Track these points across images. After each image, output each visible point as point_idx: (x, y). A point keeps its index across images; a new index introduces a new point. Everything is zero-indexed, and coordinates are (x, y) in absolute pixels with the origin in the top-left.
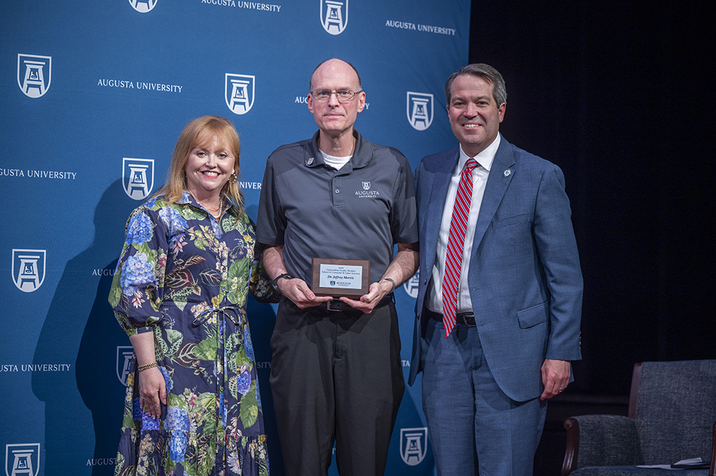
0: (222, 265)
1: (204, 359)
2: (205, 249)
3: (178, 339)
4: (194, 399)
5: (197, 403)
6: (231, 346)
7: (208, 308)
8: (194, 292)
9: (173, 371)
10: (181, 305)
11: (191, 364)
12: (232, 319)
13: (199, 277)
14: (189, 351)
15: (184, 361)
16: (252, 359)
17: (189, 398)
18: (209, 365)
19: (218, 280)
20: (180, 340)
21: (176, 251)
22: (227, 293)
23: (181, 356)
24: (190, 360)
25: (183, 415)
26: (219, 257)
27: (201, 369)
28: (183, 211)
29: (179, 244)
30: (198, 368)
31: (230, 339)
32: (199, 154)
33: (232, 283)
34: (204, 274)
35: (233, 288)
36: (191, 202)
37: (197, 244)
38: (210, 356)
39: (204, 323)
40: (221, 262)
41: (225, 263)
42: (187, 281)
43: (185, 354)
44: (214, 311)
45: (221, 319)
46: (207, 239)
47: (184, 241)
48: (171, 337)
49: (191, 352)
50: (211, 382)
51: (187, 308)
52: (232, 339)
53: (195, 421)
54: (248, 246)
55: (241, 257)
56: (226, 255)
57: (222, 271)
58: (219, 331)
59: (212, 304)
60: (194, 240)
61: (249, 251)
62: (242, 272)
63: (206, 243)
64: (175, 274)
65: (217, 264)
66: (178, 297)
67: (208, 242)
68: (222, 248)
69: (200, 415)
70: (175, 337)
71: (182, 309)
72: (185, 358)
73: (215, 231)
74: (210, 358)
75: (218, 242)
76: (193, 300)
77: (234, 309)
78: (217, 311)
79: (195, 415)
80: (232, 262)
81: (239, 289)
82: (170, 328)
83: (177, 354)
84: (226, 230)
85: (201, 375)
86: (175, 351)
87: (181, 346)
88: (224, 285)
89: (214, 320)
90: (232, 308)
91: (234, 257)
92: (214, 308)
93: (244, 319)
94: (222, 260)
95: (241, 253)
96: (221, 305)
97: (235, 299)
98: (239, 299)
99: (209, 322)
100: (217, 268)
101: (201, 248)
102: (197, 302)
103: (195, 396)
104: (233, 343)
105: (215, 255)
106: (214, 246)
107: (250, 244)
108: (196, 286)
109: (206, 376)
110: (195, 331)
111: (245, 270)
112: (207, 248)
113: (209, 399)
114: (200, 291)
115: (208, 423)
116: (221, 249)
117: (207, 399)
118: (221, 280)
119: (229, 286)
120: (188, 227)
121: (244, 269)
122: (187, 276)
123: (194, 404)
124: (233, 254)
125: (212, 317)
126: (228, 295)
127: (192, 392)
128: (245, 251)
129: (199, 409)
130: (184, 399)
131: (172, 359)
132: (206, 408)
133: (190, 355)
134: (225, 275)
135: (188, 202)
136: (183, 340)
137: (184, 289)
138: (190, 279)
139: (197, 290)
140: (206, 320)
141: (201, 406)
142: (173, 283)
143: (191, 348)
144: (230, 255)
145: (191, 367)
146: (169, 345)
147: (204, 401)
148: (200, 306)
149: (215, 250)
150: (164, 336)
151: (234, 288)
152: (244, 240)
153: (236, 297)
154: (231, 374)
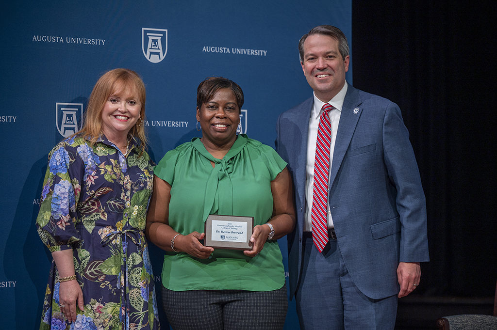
0: (125, 195)
1: (109, 274)
2: (113, 182)
3: (87, 257)
4: (101, 307)
5: (104, 311)
6: (131, 263)
7: (112, 231)
8: (102, 217)
9: (82, 285)
10: (90, 228)
11: (97, 278)
12: (133, 240)
13: (106, 205)
14: (95, 268)
15: (90, 276)
16: (150, 273)
17: (95, 307)
18: (113, 279)
19: (122, 208)
20: (88, 258)
21: (89, 183)
22: (129, 219)
23: (88, 272)
24: (95, 275)
25: (89, 321)
26: (124, 188)
27: (106, 283)
28: (97, 149)
29: (92, 178)
30: (103, 282)
31: (130, 257)
32: (114, 101)
33: (133, 211)
34: (111, 202)
35: (134, 215)
36: (103, 141)
37: (106, 177)
38: (114, 271)
39: (109, 243)
40: (125, 193)
41: (128, 194)
42: (96, 208)
43: (92, 270)
44: (118, 233)
45: (123, 240)
46: (115, 173)
47: (95, 175)
48: (80, 255)
49: (97, 269)
50: (115, 294)
51: (95, 231)
52: (133, 257)
53: (103, 326)
54: (148, 179)
55: (142, 189)
56: (129, 187)
57: (125, 200)
58: (122, 251)
59: (116, 228)
60: (104, 174)
61: (149, 184)
62: (143, 201)
63: (114, 176)
64: (87, 202)
65: (122, 194)
66: (87, 221)
67: (116, 175)
68: (127, 180)
69: (107, 321)
70: (84, 256)
71: (91, 232)
72: (91, 273)
73: (121, 165)
74: (114, 273)
75: (123, 176)
76: (100, 224)
77: (134, 232)
78: (120, 233)
79: (102, 321)
80: (134, 193)
81: (139, 215)
82: (79, 248)
83: (85, 271)
84: (130, 166)
85: (107, 287)
86: (83, 267)
87: (89, 264)
88: (127, 212)
89: (118, 241)
90: (133, 231)
91: (136, 189)
92: (118, 231)
93: (144, 240)
94: (126, 191)
95: (142, 185)
96: (124, 229)
97: (136, 223)
98: (139, 224)
99: (113, 242)
100: (122, 198)
101: (110, 181)
102: (104, 226)
103: (101, 305)
104: (134, 261)
105: (121, 186)
106: (120, 179)
107: (150, 178)
108: (103, 213)
109: (110, 288)
110: (101, 250)
111: (146, 200)
112: (115, 180)
113: (113, 308)
114: (106, 217)
115: (113, 328)
116: (125, 181)
117: (110, 308)
118: (125, 207)
119: (131, 213)
120: (100, 162)
121: (144, 199)
122: (96, 203)
123: (101, 312)
124: (135, 186)
125: (116, 239)
126: (129, 221)
127: (99, 302)
128: (146, 184)
129: (106, 316)
130: (89, 308)
131: (82, 274)
132: (111, 315)
133: (96, 271)
134: (128, 203)
135: (101, 141)
136: (90, 259)
137: (93, 214)
138: (99, 207)
139: (104, 215)
140: (111, 241)
141: (107, 314)
142: (84, 209)
143: (97, 265)
144: (133, 186)
145: (96, 281)
146: (80, 262)
147: (109, 310)
148: (105, 229)
149: (121, 182)
150: (76, 254)
151: (135, 213)
152: (144, 175)
153: (137, 222)
154: (131, 287)
